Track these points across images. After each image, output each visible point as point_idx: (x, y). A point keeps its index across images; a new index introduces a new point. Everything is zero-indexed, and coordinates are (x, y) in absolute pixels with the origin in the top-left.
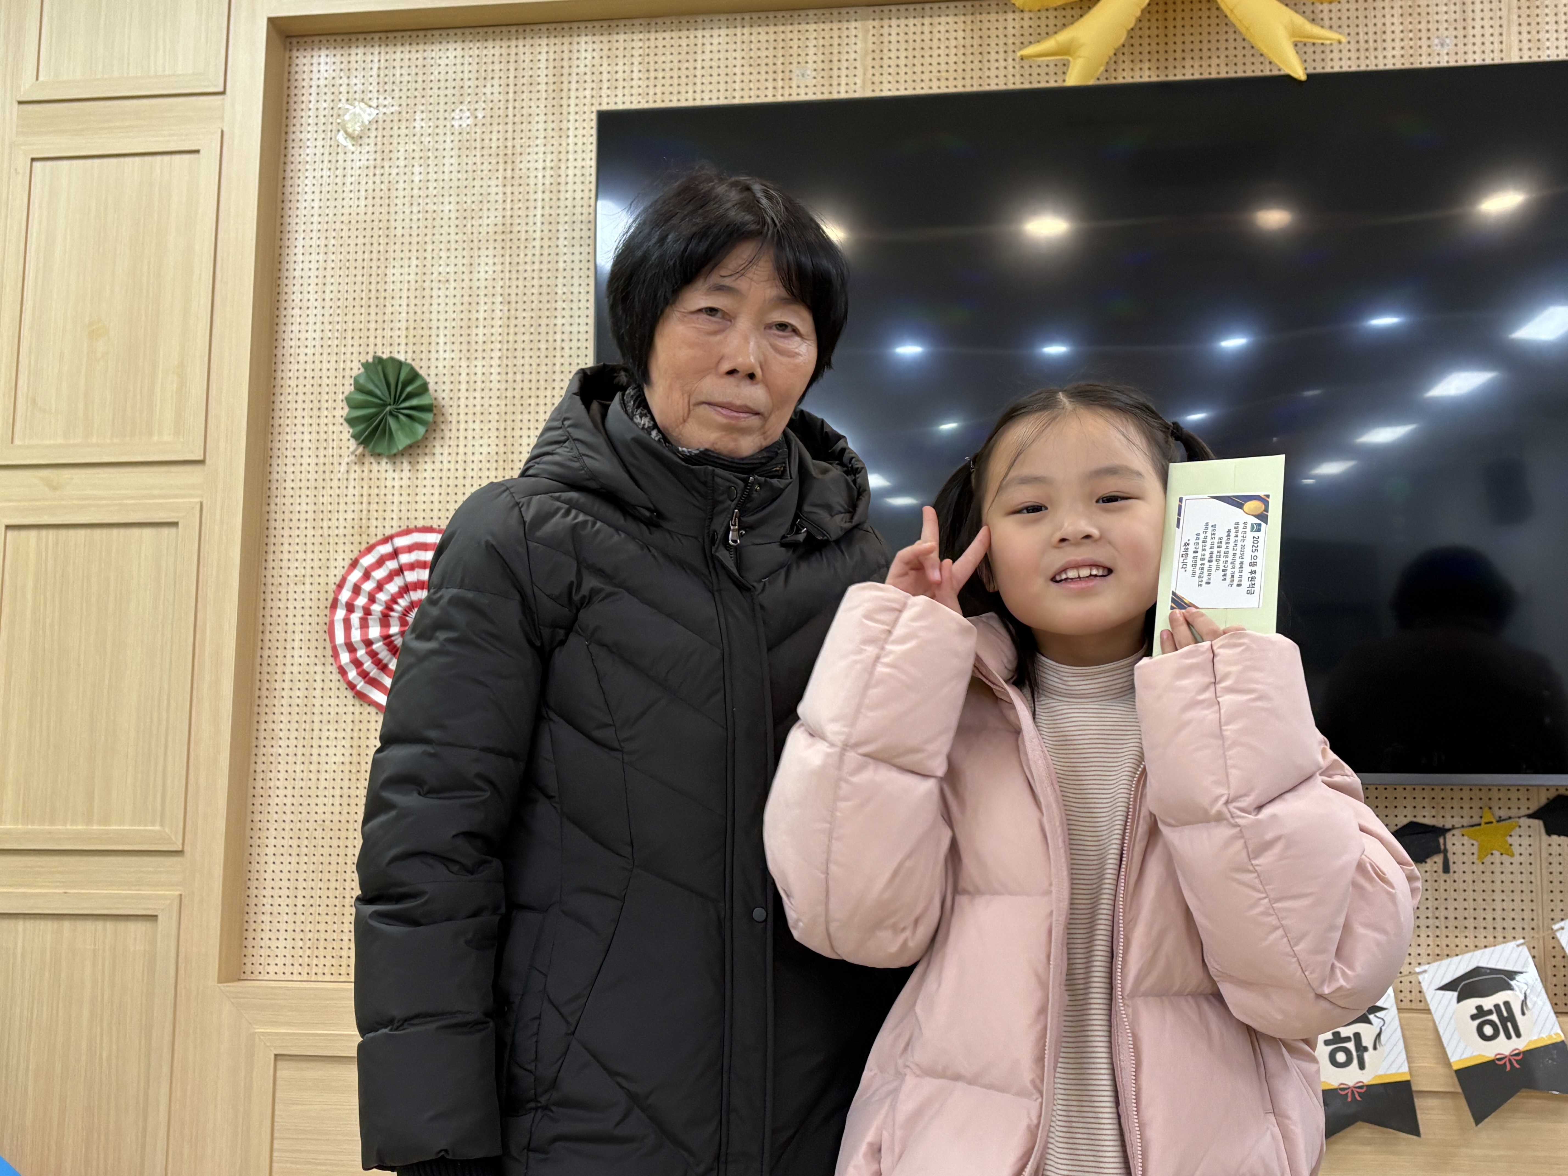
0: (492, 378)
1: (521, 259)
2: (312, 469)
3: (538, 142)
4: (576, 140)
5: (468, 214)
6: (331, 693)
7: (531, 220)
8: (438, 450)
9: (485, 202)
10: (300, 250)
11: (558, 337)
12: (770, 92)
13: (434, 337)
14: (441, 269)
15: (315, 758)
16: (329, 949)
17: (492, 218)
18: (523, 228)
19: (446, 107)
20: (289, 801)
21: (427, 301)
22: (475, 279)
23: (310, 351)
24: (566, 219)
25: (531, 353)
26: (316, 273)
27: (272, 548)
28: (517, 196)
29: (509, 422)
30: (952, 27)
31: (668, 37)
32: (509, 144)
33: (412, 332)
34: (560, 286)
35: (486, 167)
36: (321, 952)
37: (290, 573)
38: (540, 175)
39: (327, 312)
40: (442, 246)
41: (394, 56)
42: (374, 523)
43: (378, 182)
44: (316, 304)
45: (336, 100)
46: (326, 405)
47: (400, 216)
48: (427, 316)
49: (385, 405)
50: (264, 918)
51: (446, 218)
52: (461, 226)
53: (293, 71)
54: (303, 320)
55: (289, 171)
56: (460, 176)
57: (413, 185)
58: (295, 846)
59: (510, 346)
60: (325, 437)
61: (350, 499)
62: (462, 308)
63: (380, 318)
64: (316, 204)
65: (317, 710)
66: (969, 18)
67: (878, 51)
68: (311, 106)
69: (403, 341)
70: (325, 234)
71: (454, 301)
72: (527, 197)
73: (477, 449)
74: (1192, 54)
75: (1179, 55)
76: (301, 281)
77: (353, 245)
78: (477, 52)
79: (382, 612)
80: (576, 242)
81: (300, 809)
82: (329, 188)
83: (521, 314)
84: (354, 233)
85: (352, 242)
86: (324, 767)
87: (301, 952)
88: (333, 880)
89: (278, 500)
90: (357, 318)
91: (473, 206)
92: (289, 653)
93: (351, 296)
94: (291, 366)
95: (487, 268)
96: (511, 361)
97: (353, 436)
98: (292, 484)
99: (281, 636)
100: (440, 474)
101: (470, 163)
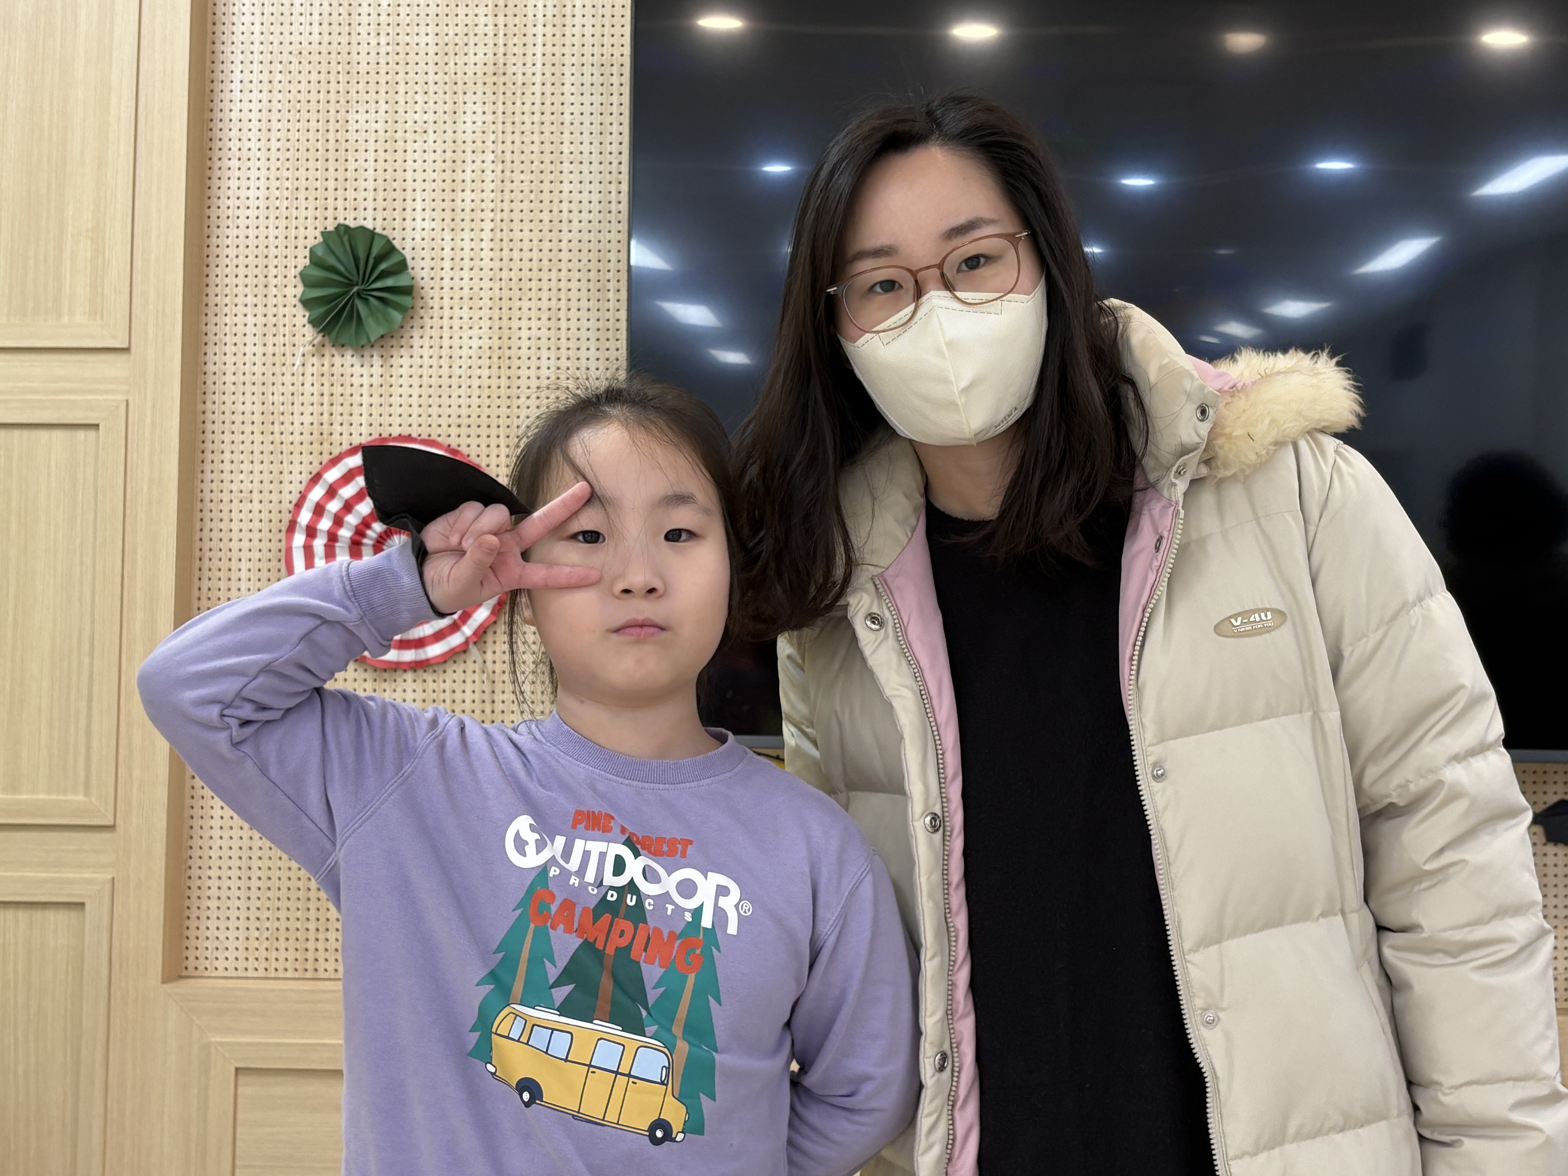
0: (483, 254)
2: (259, 359)
5: (450, 49)
7: (529, 59)
8: (416, 342)
9: (471, 35)
10: (236, 86)
11: (565, 206)
13: (409, 201)
14: (416, 117)
16: (292, 941)
17: (481, 54)
18: (520, 70)
21: (400, 156)
22: (460, 132)
23: (252, 213)
24: (574, 60)
25: (531, 225)
26: (259, 115)
27: (209, 456)
28: (511, 30)
29: (505, 310)
33: (381, 195)
34: (566, 144)
36: (282, 944)
37: (234, 487)
39: (274, 164)
40: (417, 88)
42: (337, 428)
44: (259, 154)
46: (275, 281)
47: (364, 49)
48: (400, 175)
49: (351, 285)
50: (209, 903)
51: (422, 53)
52: (441, 64)
60: (274, 320)
61: (307, 399)
62: (443, 166)
63: (341, 175)
64: (257, 28)
69: (370, 204)
70: (269, 67)
71: (433, 156)
72: (524, 30)
73: (465, 342)
76: (239, 125)
77: (304, 82)
79: (351, 538)
80: (587, 89)
83: (517, 176)
84: (306, 68)
85: (303, 78)
87: (256, 944)
89: (216, 397)
90: (312, 174)
91: (457, 40)
93: (303, 146)
94: (228, 232)
95: (475, 118)
96: (506, 235)
97: (310, 322)
98: (233, 379)
99: (224, 564)
100: (420, 371)
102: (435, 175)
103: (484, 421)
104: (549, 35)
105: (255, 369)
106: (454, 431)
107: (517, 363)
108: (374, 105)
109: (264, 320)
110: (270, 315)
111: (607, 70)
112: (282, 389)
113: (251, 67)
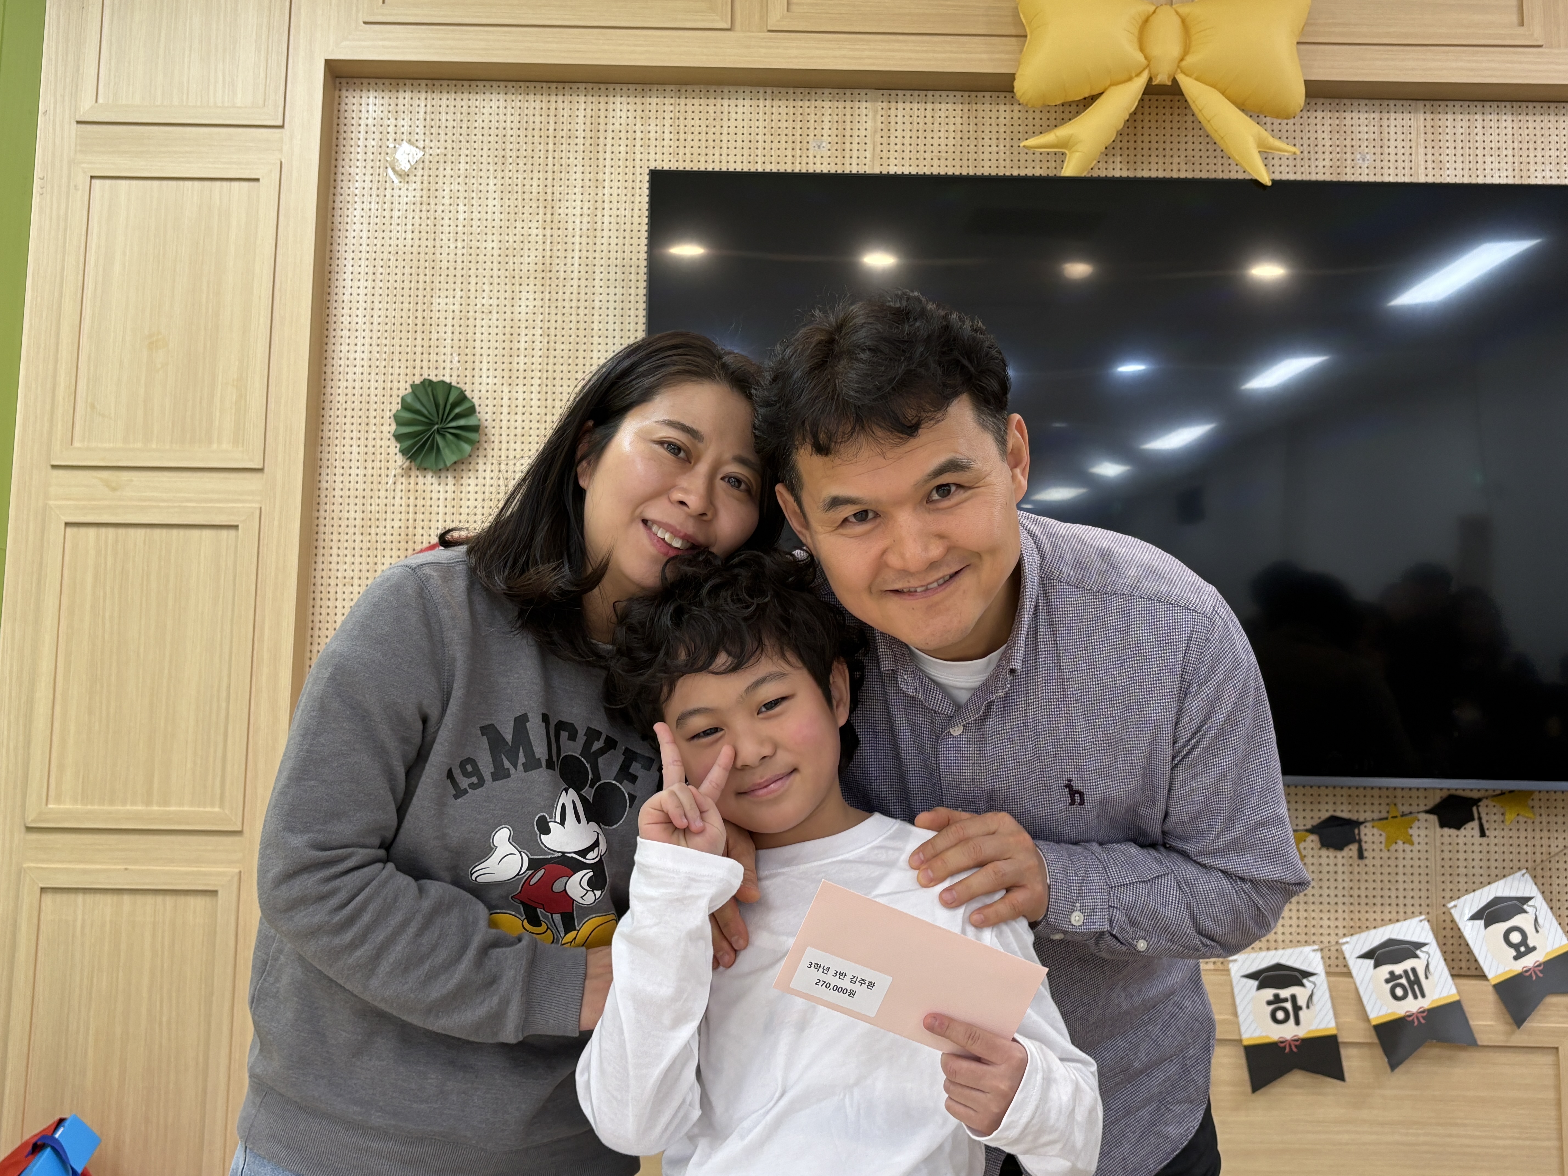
0: (532, 403)
1: (560, 296)
2: (360, 479)
3: (576, 190)
5: (510, 252)
7: (569, 261)
8: (481, 467)
9: (526, 242)
10: (348, 276)
12: (789, 161)
13: (477, 363)
14: (484, 301)
17: (532, 257)
18: (563, 268)
19: (489, 153)
21: (471, 330)
22: (516, 313)
23: (358, 370)
24: (602, 262)
25: (569, 382)
26: (365, 298)
27: (321, 551)
28: (556, 239)
30: (951, 113)
31: (697, 104)
32: (549, 191)
33: (456, 358)
34: (596, 323)
35: (527, 210)
37: (340, 575)
38: (578, 222)
39: (375, 335)
40: (485, 280)
41: (440, 102)
42: (419, 531)
43: (424, 217)
44: (364, 327)
45: (384, 140)
46: (374, 421)
47: (445, 250)
48: (470, 343)
49: (432, 424)
51: (489, 255)
52: (503, 263)
53: (342, 110)
55: (338, 202)
56: (502, 217)
57: (458, 223)
59: (550, 374)
60: (373, 450)
61: (397, 508)
62: (504, 338)
63: (426, 343)
64: (365, 234)
66: (966, 107)
67: (886, 130)
68: (360, 143)
69: (448, 365)
70: (373, 263)
71: (496, 330)
72: (565, 240)
74: (1157, 153)
75: (1146, 152)
76: (350, 305)
77: (400, 274)
78: (519, 104)
80: (612, 283)
82: (377, 220)
83: (559, 346)
84: (401, 264)
85: (399, 271)
89: (327, 507)
90: (404, 342)
91: (515, 245)
93: (398, 321)
94: (339, 384)
95: (528, 303)
96: (550, 389)
97: (401, 451)
98: (341, 493)
100: (483, 489)
101: (512, 206)
105: (358, 486)
108: (452, 292)
109: (366, 450)
110: (370, 446)
111: (627, 270)
112: (378, 501)
113: (360, 263)
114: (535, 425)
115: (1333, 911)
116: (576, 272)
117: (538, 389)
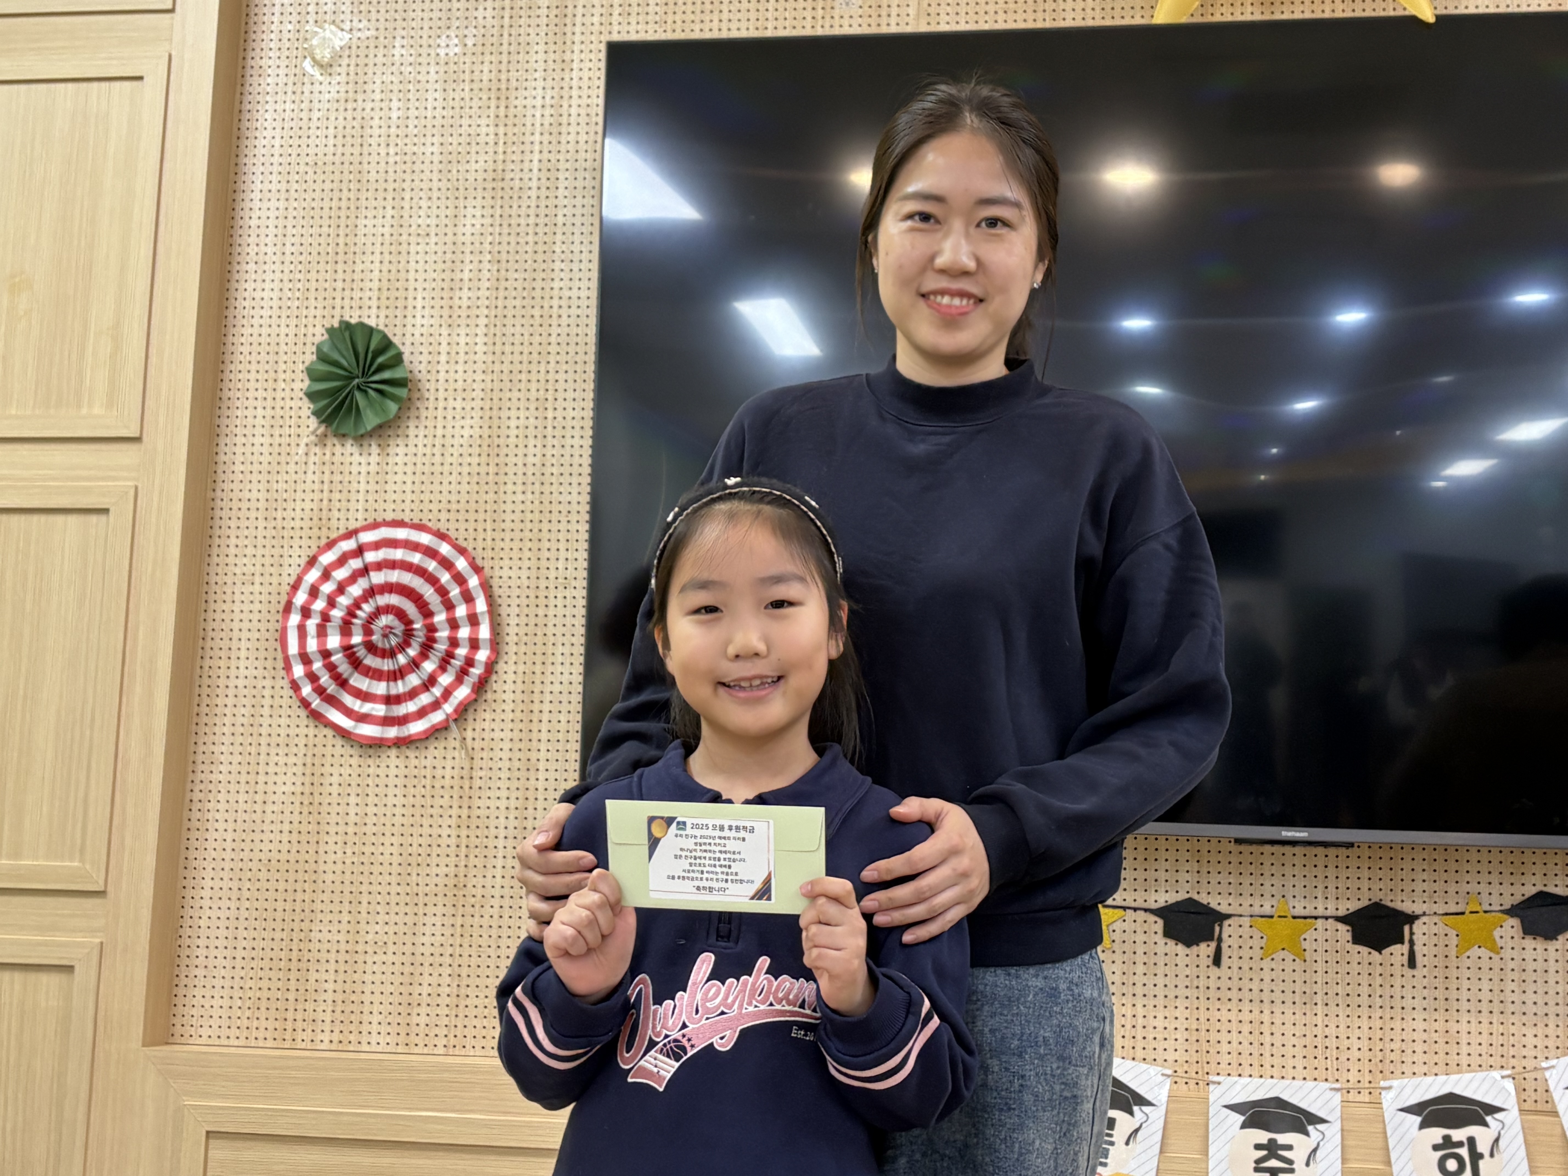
0: (477, 348)
1: (514, 212)
2: (266, 450)
3: (537, 75)
4: (581, 74)
5: (454, 157)
6: (282, 712)
7: (526, 165)
8: (412, 432)
9: (473, 144)
10: (256, 195)
11: (555, 302)
12: (808, 23)
13: (410, 300)
15: (261, 788)
16: (273, 1011)
17: (482, 162)
18: (517, 175)
19: (431, 33)
20: (229, 836)
21: (403, 258)
22: (459, 233)
23: (266, 313)
24: (568, 165)
25: (523, 321)
26: (276, 222)
27: (217, 541)
28: (511, 138)
29: (496, 401)
32: (503, 77)
33: (385, 294)
34: (558, 243)
35: (475, 103)
36: (263, 1014)
37: (238, 571)
38: (538, 115)
39: (287, 267)
40: (421, 194)
42: (336, 514)
43: (349, 118)
44: (274, 258)
45: (303, 21)
46: (283, 376)
47: (374, 158)
48: (403, 275)
49: (352, 378)
50: (197, 972)
51: (427, 161)
52: (445, 172)
54: (259, 277)
55: (245, 102)
56: (445, 113)
57: (390, 122)
58: (235, 889)
59: (499, 312)
60: (281, 413)
61: (308, 486)
62: (443, 266)
63: (348, 277)
64: (277, 142)
65: (264, 731)
68: (273, 28)
69: (374, 303)
70: (286, 177)
71: (434, 258)
72: (522, 139)
73: (457, 431)
76: (257, 231)
77: (318, 191)
79: (343, 619)
80: (579, 193)
81: (243, 845)
82: (292, 124)
83: (512, 275)
84: (320, 177)
85: (318, 187)
86: (271, 798)
87: (239, 1013)
88: (278, 929)
89: (225, 486)
90: (322, 276)
91: (460, 149)
92: (233, 663)
93: (315, 250)
94: (244, 331)
95: (474, 221)
96: (499, 330)
97: (314, 413)
98: (242, 468)
99: (225, 644)
100: (414, 460)
101: (457, 98)
102: (435, 275)
103: (473, 506)
104: (546, 142)
106: (444, 516)
107: (505, 450)
108: (381, 211)
109: (272, 413)
110: (278, 407)
112: (286, 477)
113: (270, 177)
114: (479, 377)
115: (1541, 1025)
116: (535, 179)
117: (485, 330)
